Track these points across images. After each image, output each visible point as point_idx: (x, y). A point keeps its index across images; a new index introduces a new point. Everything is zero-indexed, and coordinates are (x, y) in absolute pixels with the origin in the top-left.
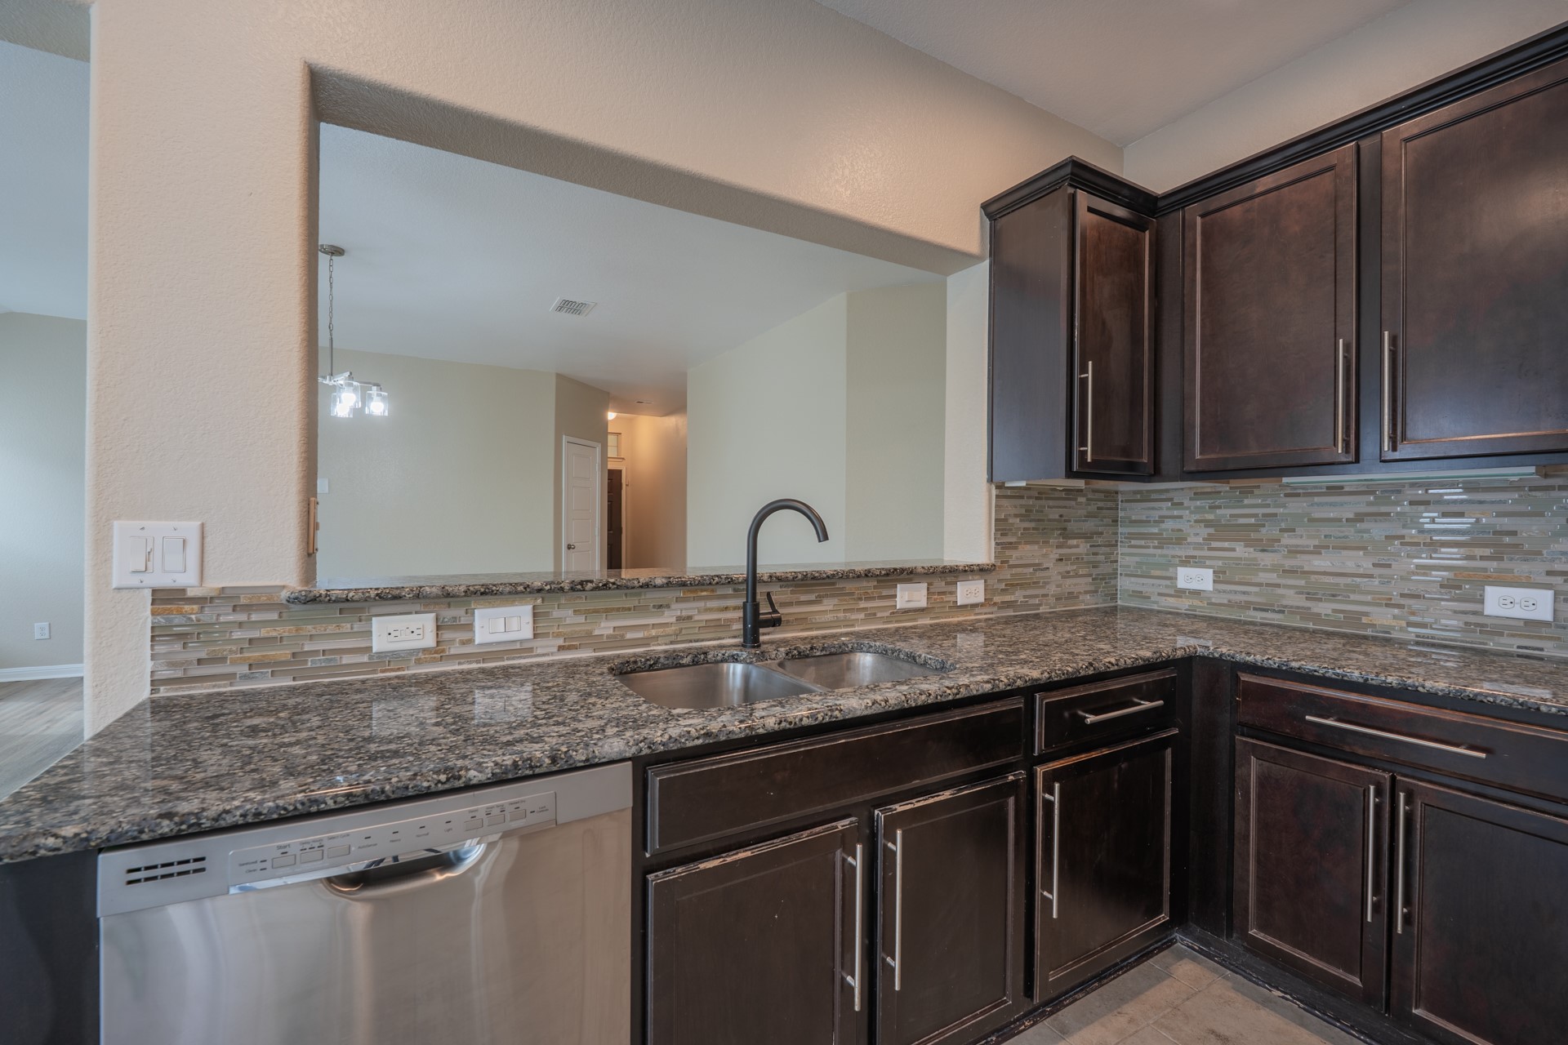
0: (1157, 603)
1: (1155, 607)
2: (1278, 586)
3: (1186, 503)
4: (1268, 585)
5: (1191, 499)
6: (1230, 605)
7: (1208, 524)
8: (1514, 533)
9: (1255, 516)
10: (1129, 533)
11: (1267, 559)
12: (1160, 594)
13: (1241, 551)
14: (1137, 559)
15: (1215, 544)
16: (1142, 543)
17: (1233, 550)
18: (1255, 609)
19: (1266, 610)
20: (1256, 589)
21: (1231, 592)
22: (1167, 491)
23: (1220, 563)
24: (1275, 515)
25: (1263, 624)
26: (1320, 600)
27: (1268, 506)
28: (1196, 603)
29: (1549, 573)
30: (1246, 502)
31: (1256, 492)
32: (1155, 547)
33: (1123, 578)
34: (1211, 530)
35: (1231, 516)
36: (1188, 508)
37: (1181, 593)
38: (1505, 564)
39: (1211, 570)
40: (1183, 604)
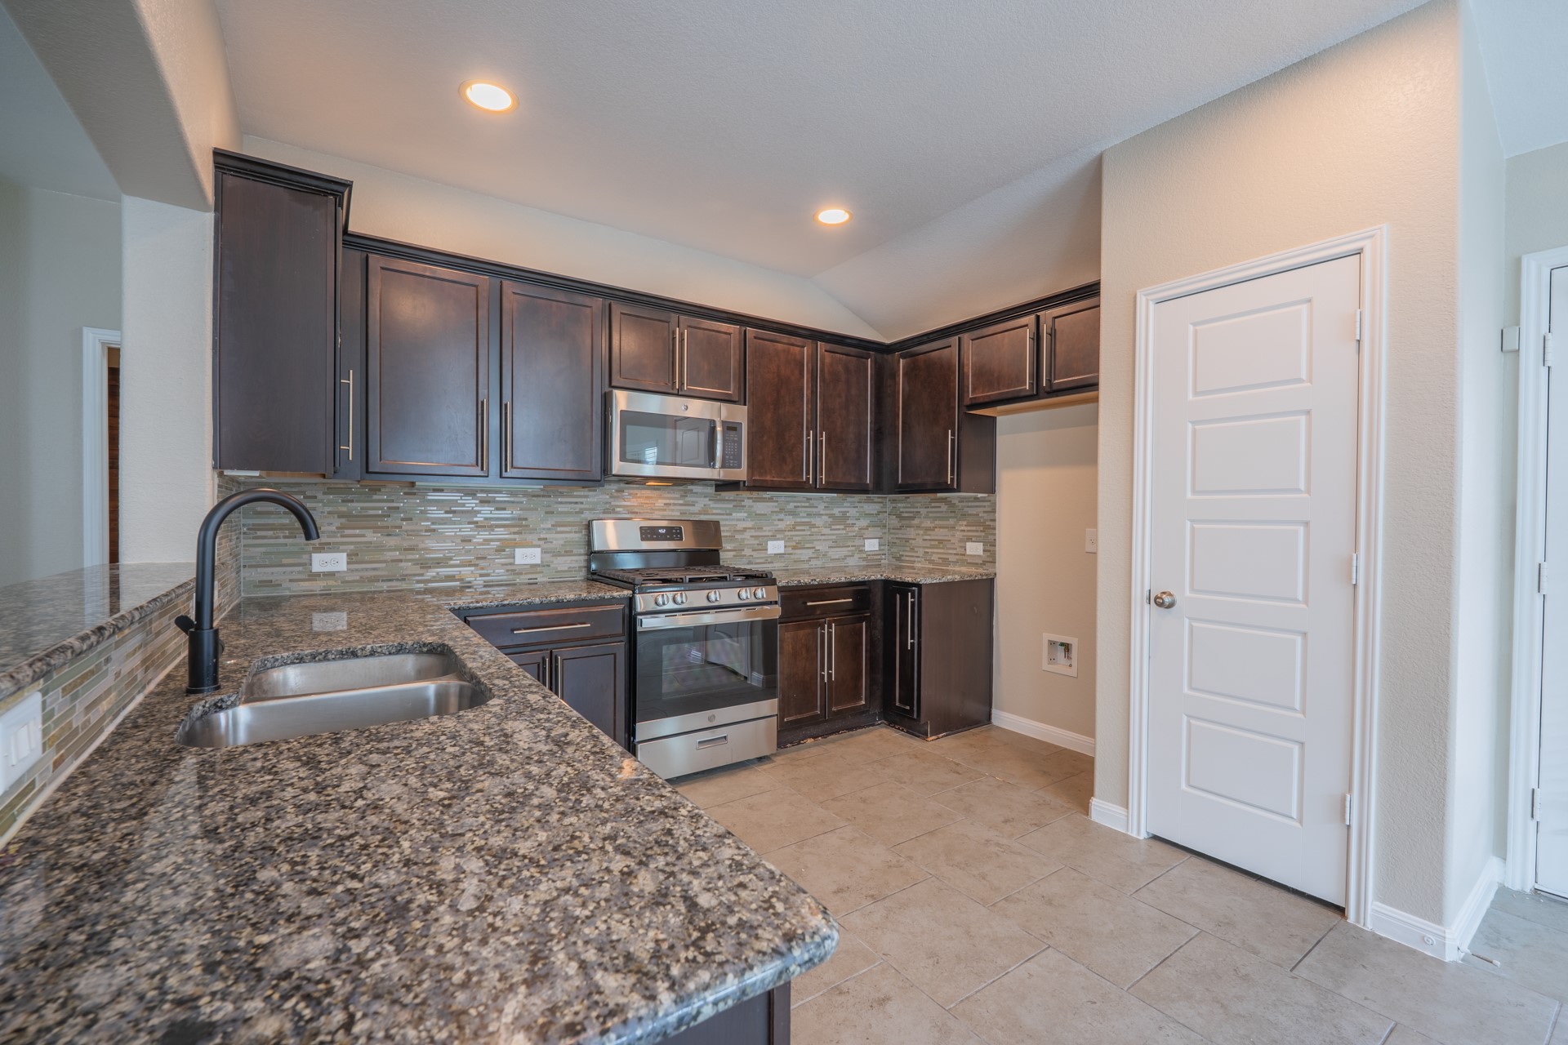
0: (289, 589)
1: (288, 593)
2: (401, 561)
3: (320, 496)
4: (393, 561)
5: (324, 493)
6: (362, 580)
7: (341, 515)
8: (526, 519)
9: (382, 508)
10: (254, 525)
11: (392, 542)
12: (291, 581)
13: (371, 536)
14: (263, 549)
15: (347, 532)
16: (270, 533)
17: (363, 536)
18: (383, 581)
19: (390, 580)
20: (384, 565)
21: (362, 570)
22: (299, 484)
23: (352, 547)
24: (398, 508)
25: (388, 591)
26: (430, 567)
27: (393, 501)
28: (331, 583)
29: (539, 539)
30: (375, 497)
31: (383, 490)
32: (285, 537)
33: (246, 569)
34: (343, 520)
35: (361, 508)
36: (321, 501)
37: (315, 576)
38: (523, 536)
39: (345, 554)
40: (317, 586)
